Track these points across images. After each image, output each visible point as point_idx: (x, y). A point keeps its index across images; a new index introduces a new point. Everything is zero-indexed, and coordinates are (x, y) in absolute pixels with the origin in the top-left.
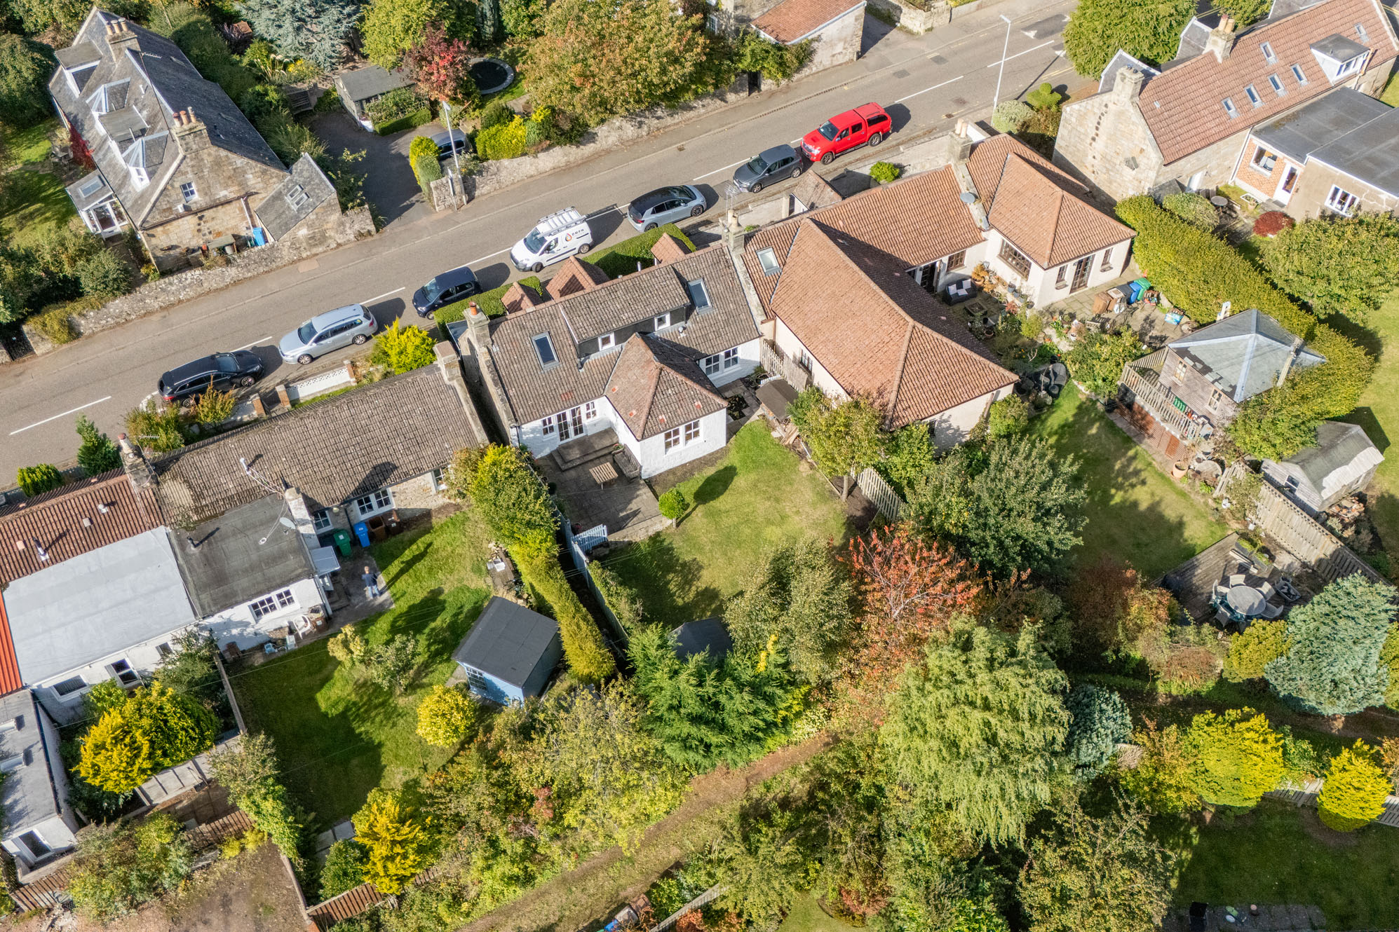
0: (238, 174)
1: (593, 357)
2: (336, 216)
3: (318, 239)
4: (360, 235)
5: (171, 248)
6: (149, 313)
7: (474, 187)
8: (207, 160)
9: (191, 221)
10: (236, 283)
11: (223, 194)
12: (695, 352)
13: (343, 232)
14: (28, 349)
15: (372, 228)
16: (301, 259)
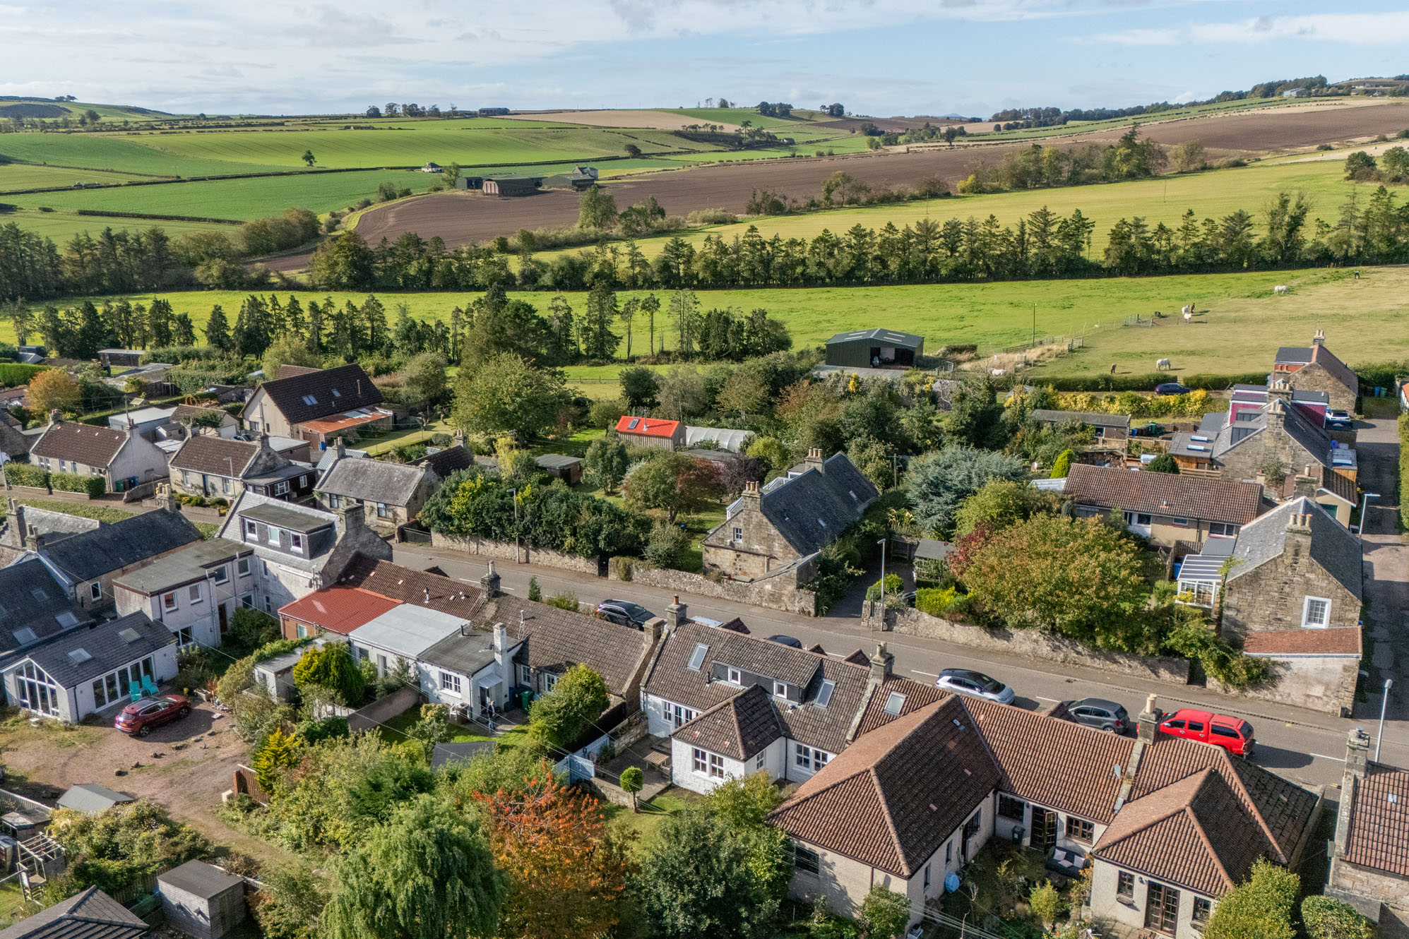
0: (768, 540)
1: (722, 682)
2: (791, 588)
3: (775, 598)
4: (802, 611)
5: (715, 566)
6: (667, 588)
7: (894, 622)
8: (755, 520)
9: (731, 555)
10: (719, 598)
11: (756, 547)
12: (787, 729)
13: (793, 603)
14: (606, 575)
15: (813, 611)
16: (760, 605)
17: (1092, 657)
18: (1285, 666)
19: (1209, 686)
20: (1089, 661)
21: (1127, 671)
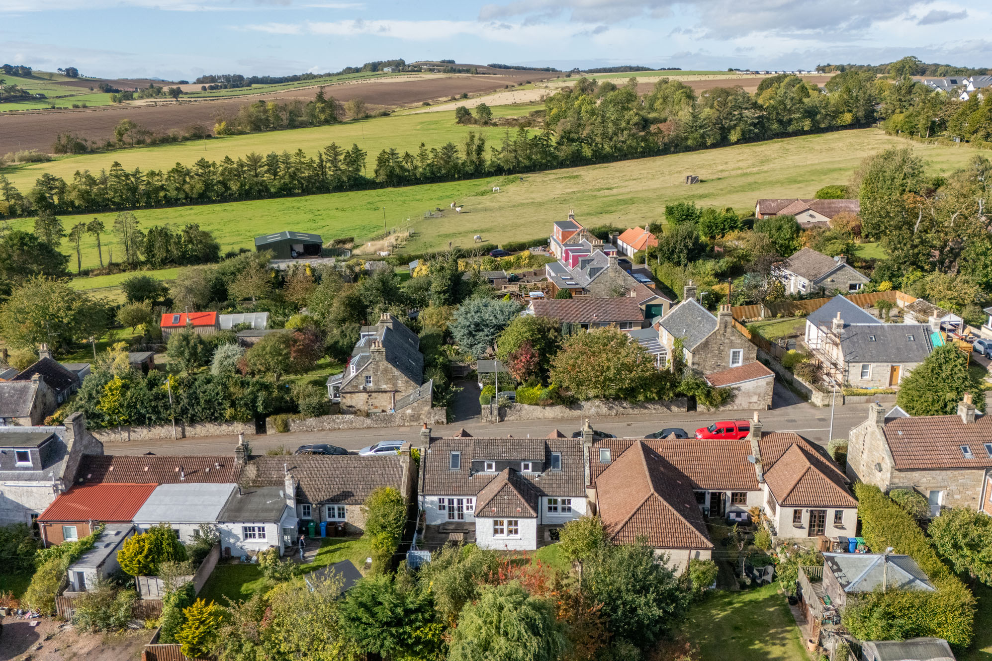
0: (394, 379)
1: (480, 473)
2: (427, 408)
3: (415, 418)
4: (437, 423)
5: (351, 407)
6: (323, 430)
7: (505, 415)
8: (382, 367)
9: (364, 396)
10: (369, 428)
11: (384, 387)
12: (541, 491)
13: (429, 418)
14: (264, 432)
15: (445, 421)
16: (403, 425)
17: (633, 408)
18: (738, 389)
19: (698, 409)
20: (631, 411)
21: (654, 411)
